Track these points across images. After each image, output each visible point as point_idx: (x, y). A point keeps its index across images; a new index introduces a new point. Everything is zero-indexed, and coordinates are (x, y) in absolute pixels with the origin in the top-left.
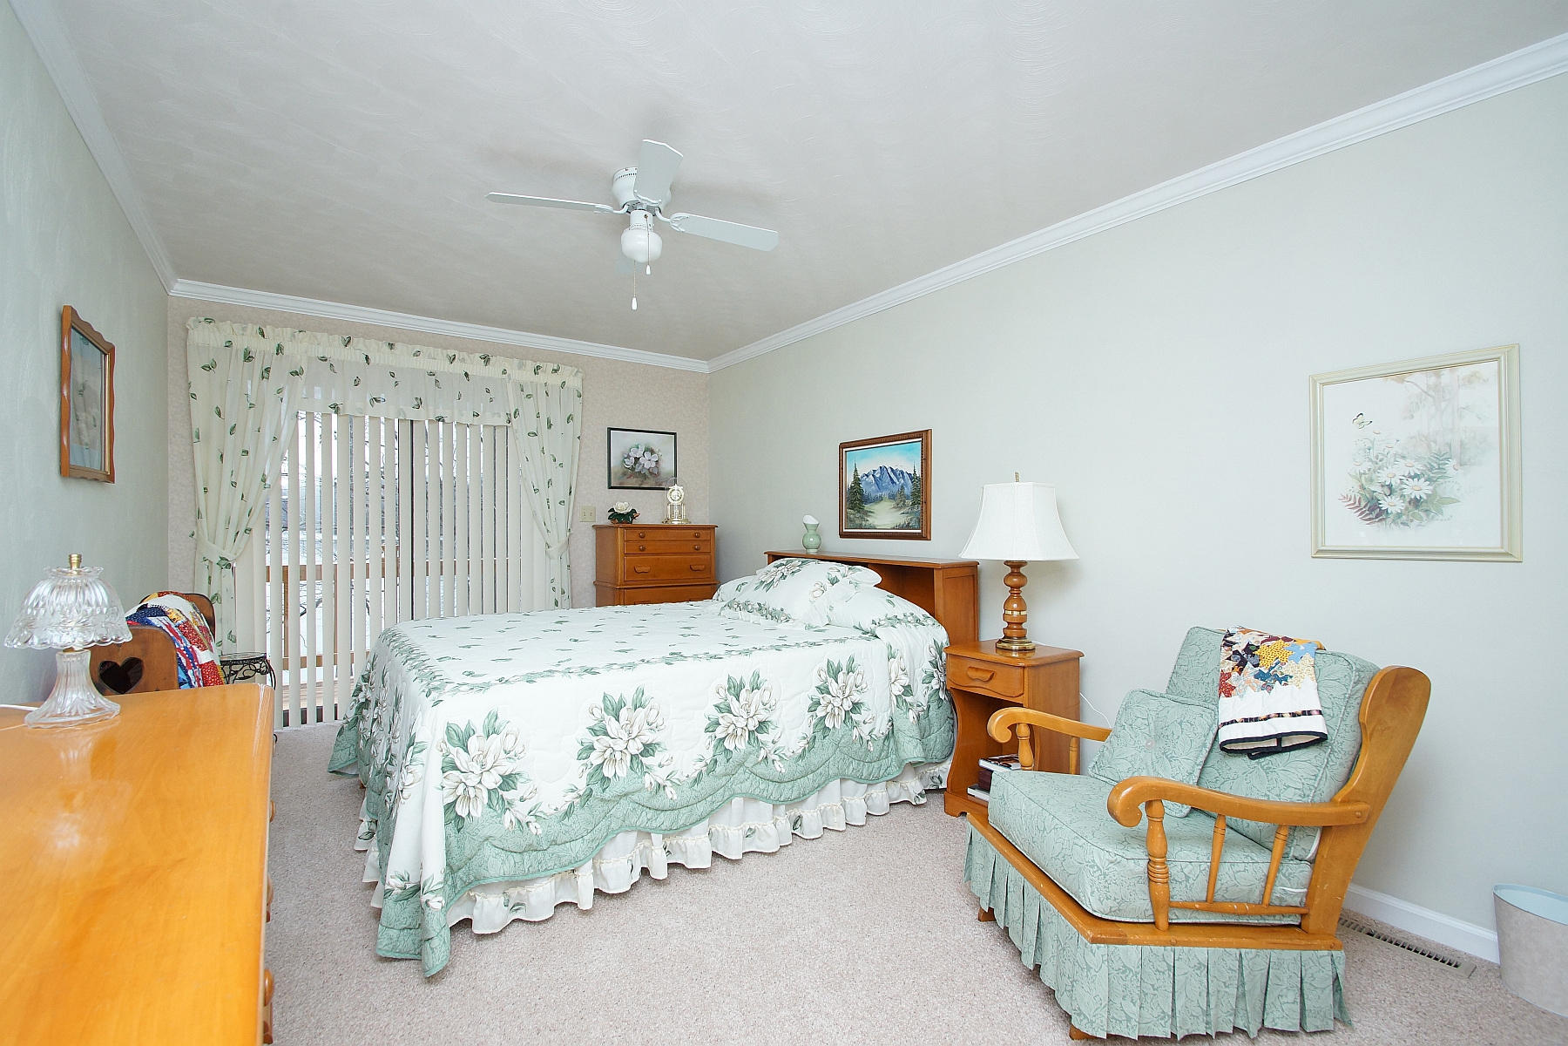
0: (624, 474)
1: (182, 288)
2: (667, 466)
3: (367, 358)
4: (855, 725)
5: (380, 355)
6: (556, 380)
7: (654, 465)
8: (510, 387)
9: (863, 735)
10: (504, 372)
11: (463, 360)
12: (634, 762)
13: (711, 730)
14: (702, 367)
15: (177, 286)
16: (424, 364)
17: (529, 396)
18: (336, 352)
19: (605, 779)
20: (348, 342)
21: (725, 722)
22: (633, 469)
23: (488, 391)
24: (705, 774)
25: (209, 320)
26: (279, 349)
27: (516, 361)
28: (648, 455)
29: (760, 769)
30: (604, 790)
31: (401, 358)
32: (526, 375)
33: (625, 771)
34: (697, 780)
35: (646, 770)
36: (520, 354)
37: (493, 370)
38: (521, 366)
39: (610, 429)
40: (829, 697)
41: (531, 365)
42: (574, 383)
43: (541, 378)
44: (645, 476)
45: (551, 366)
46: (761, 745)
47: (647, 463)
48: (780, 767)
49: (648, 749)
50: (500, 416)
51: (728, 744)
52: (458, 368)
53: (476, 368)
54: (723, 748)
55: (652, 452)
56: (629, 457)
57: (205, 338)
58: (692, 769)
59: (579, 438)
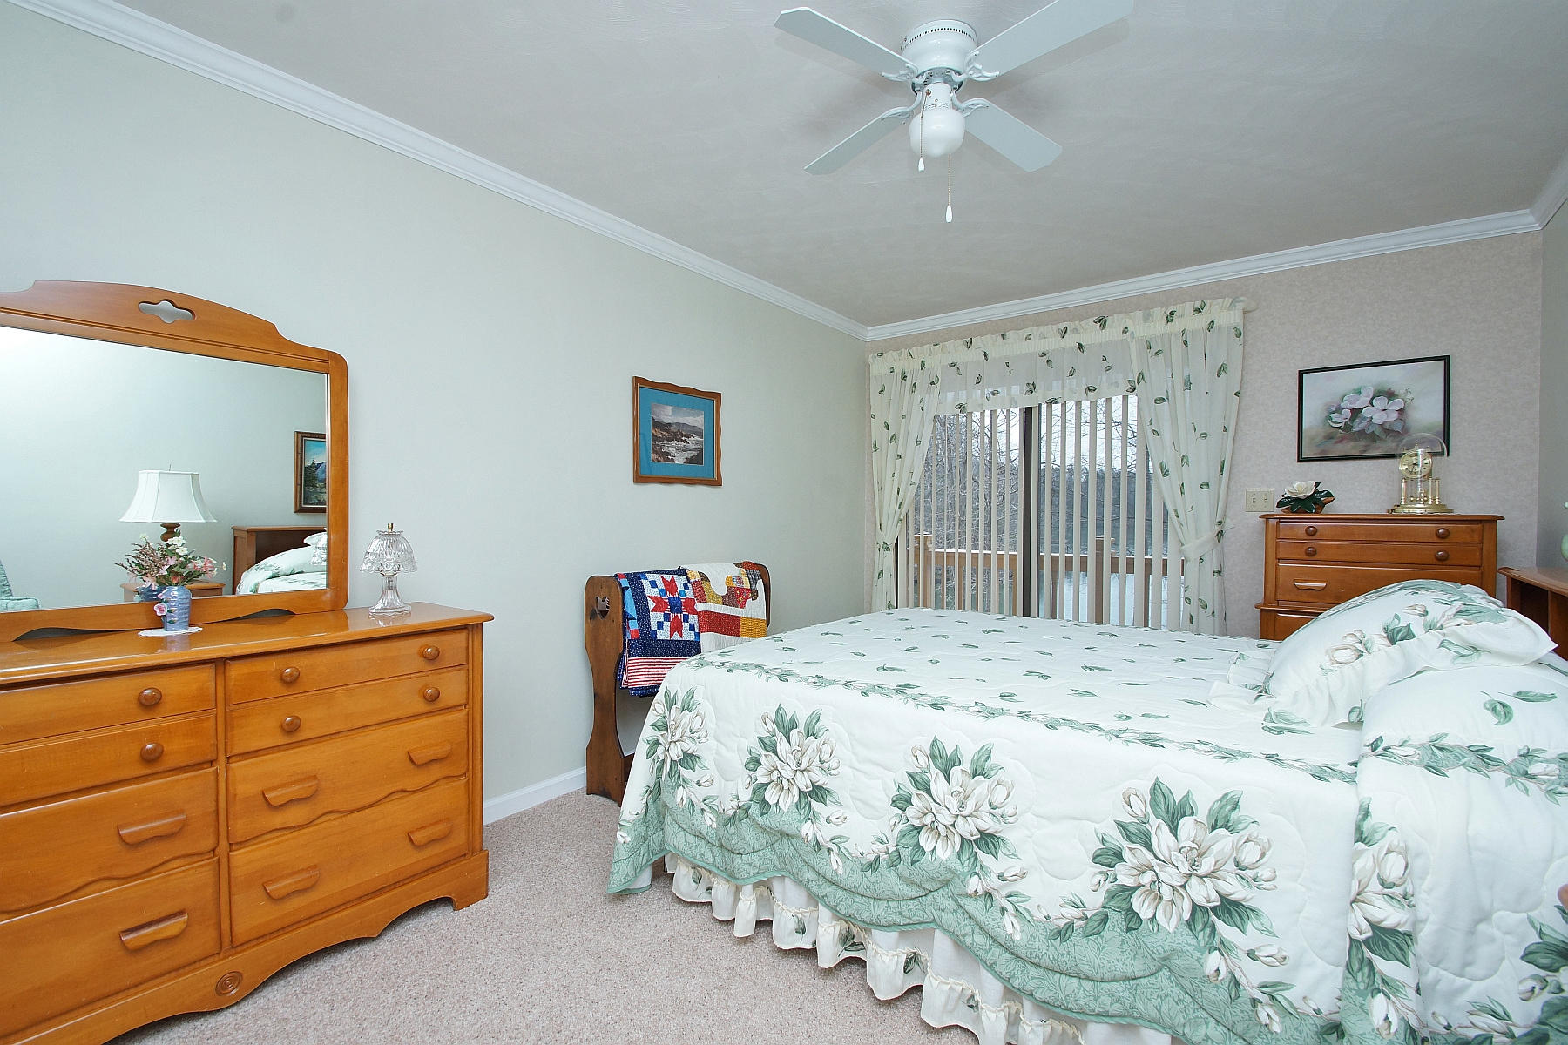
0: (1330, 437)
1: (874, 334)
2: (1427, 413)
3: (985, 354)
4: (1224, 948)
5: (998, 349)
6: (1201, 321)
7: (1394, 416)
8: (1133, 346)
9: (1243, 981)
10: (1125, 331)
11: (1075, 331)
12: (803, 800)
13: (900, 805)
14: (1525, 221)
15: (869, 334)
16: (1038, 345)
17: (1158, 353)
18: (962, 355)
19: (765, 804)
20: (969, 344)
21: (920, 805)
22: (1347, 427)
23: (1105, 359)
24: (883, 864)
25: (880, 355)
26: (923, 364)
27: (1139, 314)
28: (1379, 403)
29: (976, 908)
30: (762, 815)
31: (1015, 346)
32: (1156, 327)
33: (788, 804)
34: (873, 865)
35: (811, 816)
36: (1144, 304)
37: (1112, 332)
38: (1146, 318)
39: (1301, 373)
40: (1149, 856)
41: (1159, 313)
42: (1228, 317)
43: (1177, 326)
44: (1373, 438)
45: (1190, 307)
46: (981, 871)
47: (1378, 414)
48: (1011, 927)
49: (818, 792)
50: (1118, 386)
51: (926, 841)
52: (1071, 340)
53: (1090, 334)
54: (913, 842)
55: (1391, 395)
56: (1339, 410)
57: (879, 368)
58: (871, 849)
59: (1237, 394)
